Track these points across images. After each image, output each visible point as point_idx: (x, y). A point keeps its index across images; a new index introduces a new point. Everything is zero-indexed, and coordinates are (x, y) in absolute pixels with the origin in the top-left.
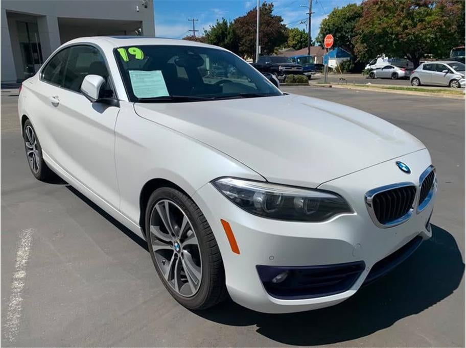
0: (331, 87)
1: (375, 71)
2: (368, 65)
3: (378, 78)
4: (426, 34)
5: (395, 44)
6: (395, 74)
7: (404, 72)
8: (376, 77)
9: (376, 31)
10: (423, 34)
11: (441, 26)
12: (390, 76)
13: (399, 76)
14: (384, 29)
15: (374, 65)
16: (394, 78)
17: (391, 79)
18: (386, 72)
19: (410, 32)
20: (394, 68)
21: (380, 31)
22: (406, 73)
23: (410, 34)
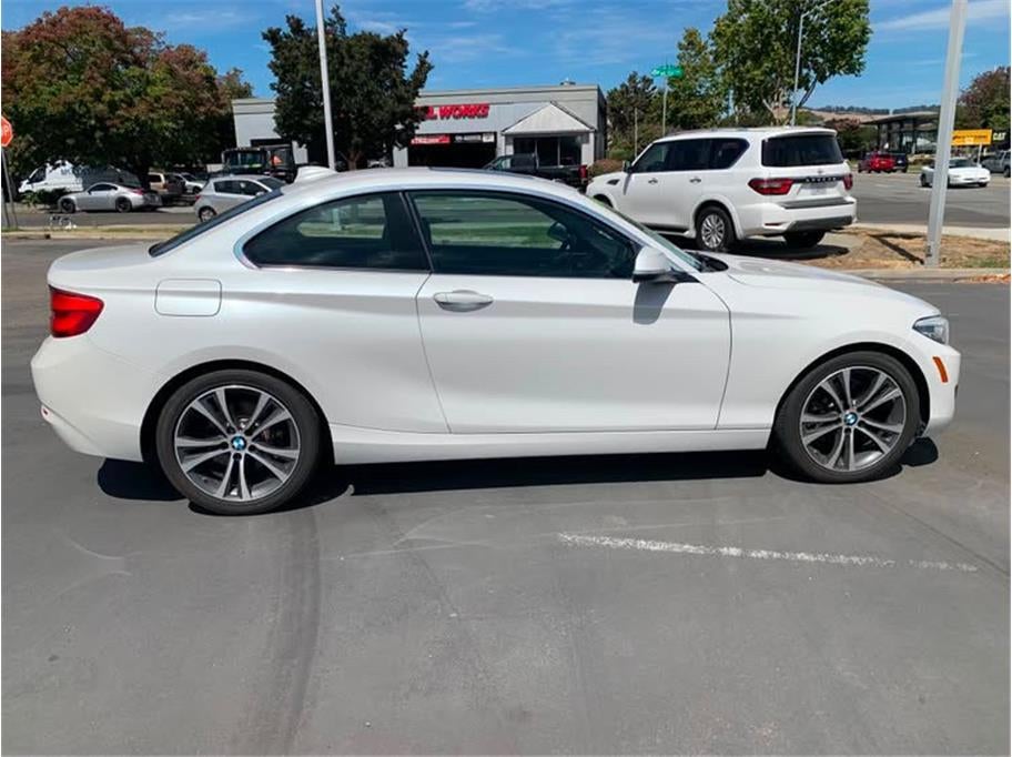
0: (48, 237)
1: (73, 197)
2: (25, 183)
3: (83, 211)
4: (159, 120)
5: (101, 139)
6: (122, 201)
7: (141, 196)
8: (77, 209)
9: (51, 110)
10: (152, 120)
11: (182, 108)
12: (112, 206)
13: (133, 204)
14: (69, 105)
15: (42, 183)
16: (124, 209)
17: (116, 211)
18: (102, 198)
19: (127, 115)
20: (116, 189)
21: (61, 108)
22: (145, 199)
23: (128, 119)
